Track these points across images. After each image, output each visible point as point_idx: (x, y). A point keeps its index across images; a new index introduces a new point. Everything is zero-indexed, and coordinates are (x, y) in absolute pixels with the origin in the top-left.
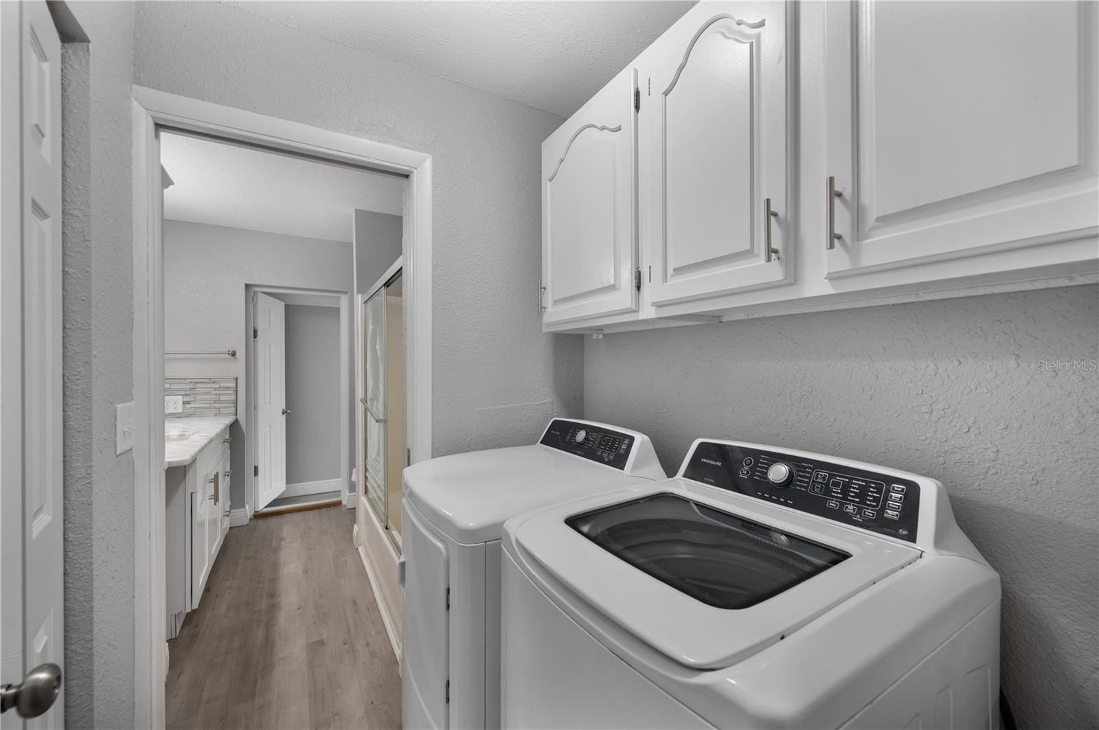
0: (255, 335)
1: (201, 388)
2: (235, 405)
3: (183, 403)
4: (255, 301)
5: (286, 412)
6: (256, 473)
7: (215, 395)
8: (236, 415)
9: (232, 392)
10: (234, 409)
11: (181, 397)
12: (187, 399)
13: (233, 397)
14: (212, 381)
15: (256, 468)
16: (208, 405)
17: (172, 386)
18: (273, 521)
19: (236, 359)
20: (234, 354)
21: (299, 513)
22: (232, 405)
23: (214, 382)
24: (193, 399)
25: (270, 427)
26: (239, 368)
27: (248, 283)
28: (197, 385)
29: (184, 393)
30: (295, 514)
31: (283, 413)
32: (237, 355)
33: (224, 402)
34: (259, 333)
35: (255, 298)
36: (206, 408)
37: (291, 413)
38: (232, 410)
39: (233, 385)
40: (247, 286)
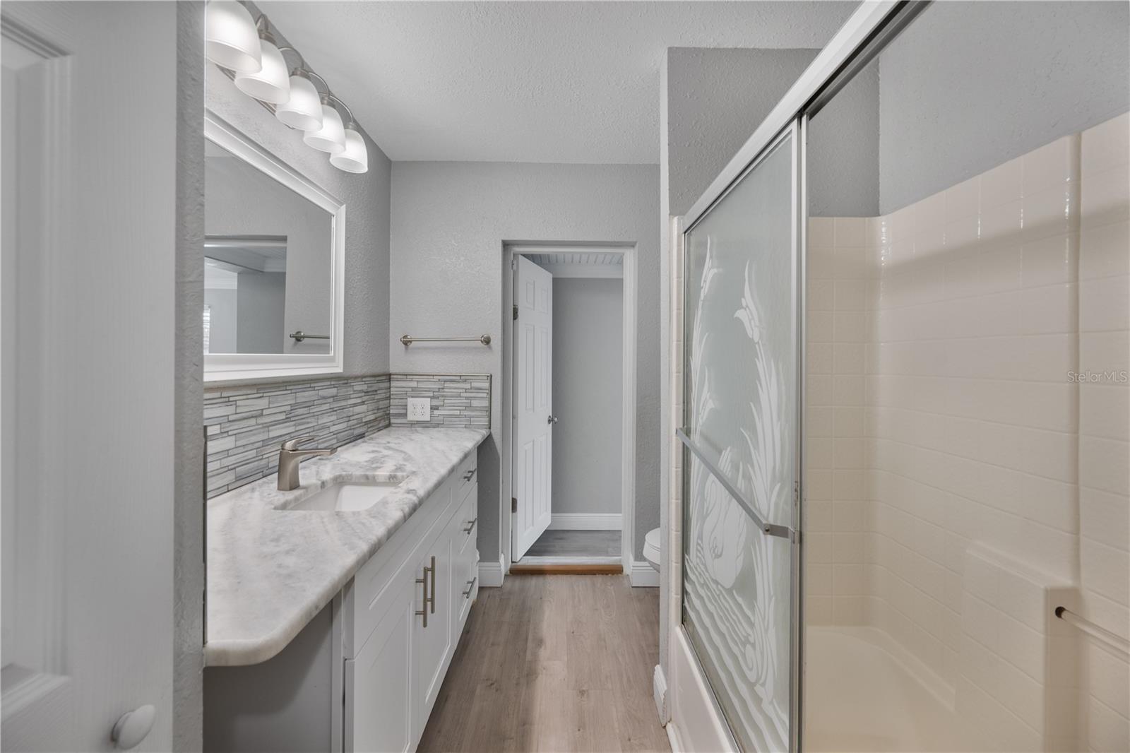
0: (515, 317)
1: (451, 388)
2: (488, 413)
3: (431, 408)
4: (515, 268)
5: (553, 420)
6: (514, 508)
7: (467, 398)
8: (490, 428)
9: (485, 395)
10: (487, 419)
11: (429, 399)
12: (436, 403)
13: (486, 403)
14: (462, 379)
15: (514, 501)
16: (458, 413)
17: (421, 385)
18: (533, 582)
19: (490, 348)
20: (487, 341)
21: (565, 577)
22: (484, 413)
23: (465, 381)
24: (441, 403)
25: (533, 441)
26: (492, 361)
27: (506, 238)
28: (447, 385)
29: (432, 395)
30: (560, 576)
31: (549, 421)
32: (492, 343)
33: (475, 409)
34: (520, 313)
35: (515, 262)
36: (456, 416)
37: (558, 421)
38: (485, 421)
39: (486, 385)
40: (506, 245)
